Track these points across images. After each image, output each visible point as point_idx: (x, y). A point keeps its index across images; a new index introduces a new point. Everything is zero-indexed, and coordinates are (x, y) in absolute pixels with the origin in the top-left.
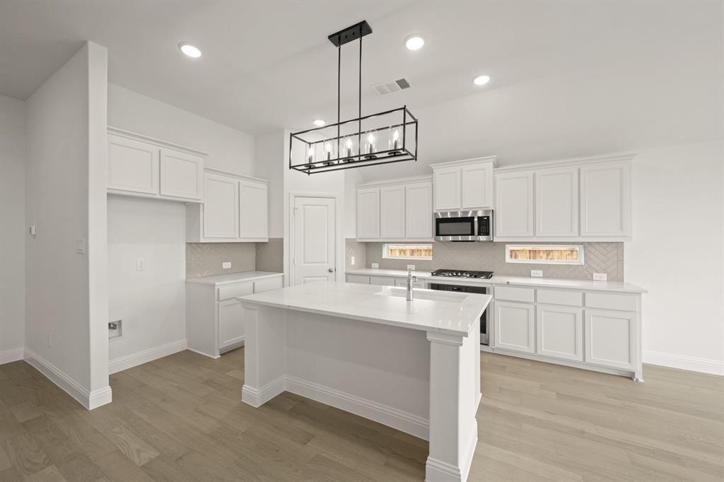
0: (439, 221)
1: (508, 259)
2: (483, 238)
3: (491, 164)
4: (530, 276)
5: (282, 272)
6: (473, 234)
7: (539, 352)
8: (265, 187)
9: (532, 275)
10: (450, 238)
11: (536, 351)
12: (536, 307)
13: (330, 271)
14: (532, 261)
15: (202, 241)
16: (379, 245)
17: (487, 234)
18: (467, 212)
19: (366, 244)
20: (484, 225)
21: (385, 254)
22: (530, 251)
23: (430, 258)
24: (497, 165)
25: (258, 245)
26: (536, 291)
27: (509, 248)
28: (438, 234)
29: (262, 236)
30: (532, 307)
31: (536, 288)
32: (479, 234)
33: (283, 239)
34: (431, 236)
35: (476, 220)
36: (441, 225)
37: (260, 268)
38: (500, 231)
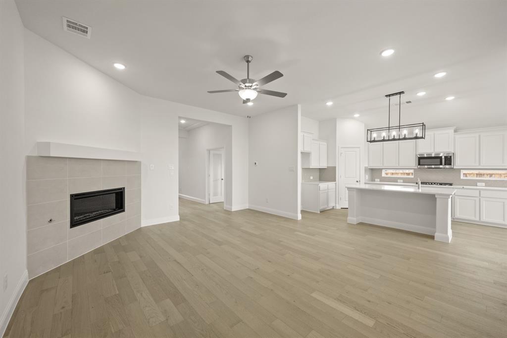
0: (420, 159)
1: (462, 177)
2: (447, 167)
3: (453, 131)
4: (477, 186)
5: (335, 181)
6: (441, 164)
7: (482, 220)
8: (326, 144)
9: (478, 185)
10: (426, 166)
11: (480, 219)
12: (480, 199)
13: (357, 182)
14: (478, 178)
15: (311, 167)
16: (381, 170)
17: (450, 164)
18: (439, 154)
19: (372, 169)
20: (448, 160)
21: (383, 175)
22: (477, 174)
23: (413, 177)
24: (455, 131)
25: (321, 170)
26: (480, 192)
27: (463, 172)
28: (419, 164)
29: (324, 165)
30: (477, 199)
31: (480, 190)
32: (445, 165)
33: (336, 167)
34: (414, 165)
35: (443, 157)
36: (421, 160)
37: (321, 179)
38: (457, 163)
